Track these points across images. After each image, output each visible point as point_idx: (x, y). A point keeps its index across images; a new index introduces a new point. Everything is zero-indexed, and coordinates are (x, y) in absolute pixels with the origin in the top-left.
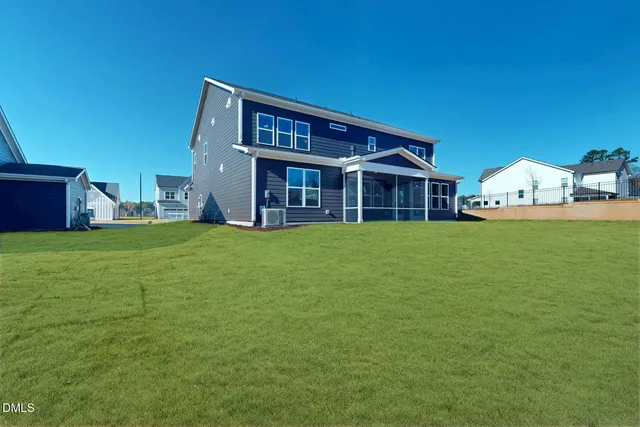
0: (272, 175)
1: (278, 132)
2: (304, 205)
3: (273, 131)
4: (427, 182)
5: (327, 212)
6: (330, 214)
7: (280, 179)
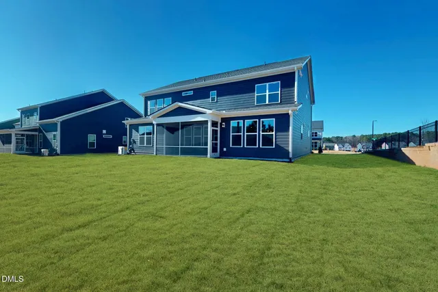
0: (134, 131)
1: (157, 107)
2: (145, 145)
7: (137, 133)
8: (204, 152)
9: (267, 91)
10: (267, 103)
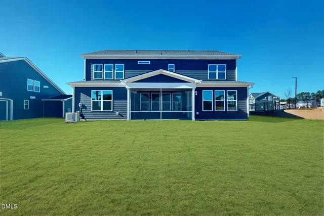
0: (84, 95)
1: (105, 72)
2: (102, 110)
3: (102, 72)
4: (193, 91)
5: (117, 113)
6: (119, 114)
7: (88, 97)
8: (185, 117)
9: (217, 70)
10: (217, 78)
